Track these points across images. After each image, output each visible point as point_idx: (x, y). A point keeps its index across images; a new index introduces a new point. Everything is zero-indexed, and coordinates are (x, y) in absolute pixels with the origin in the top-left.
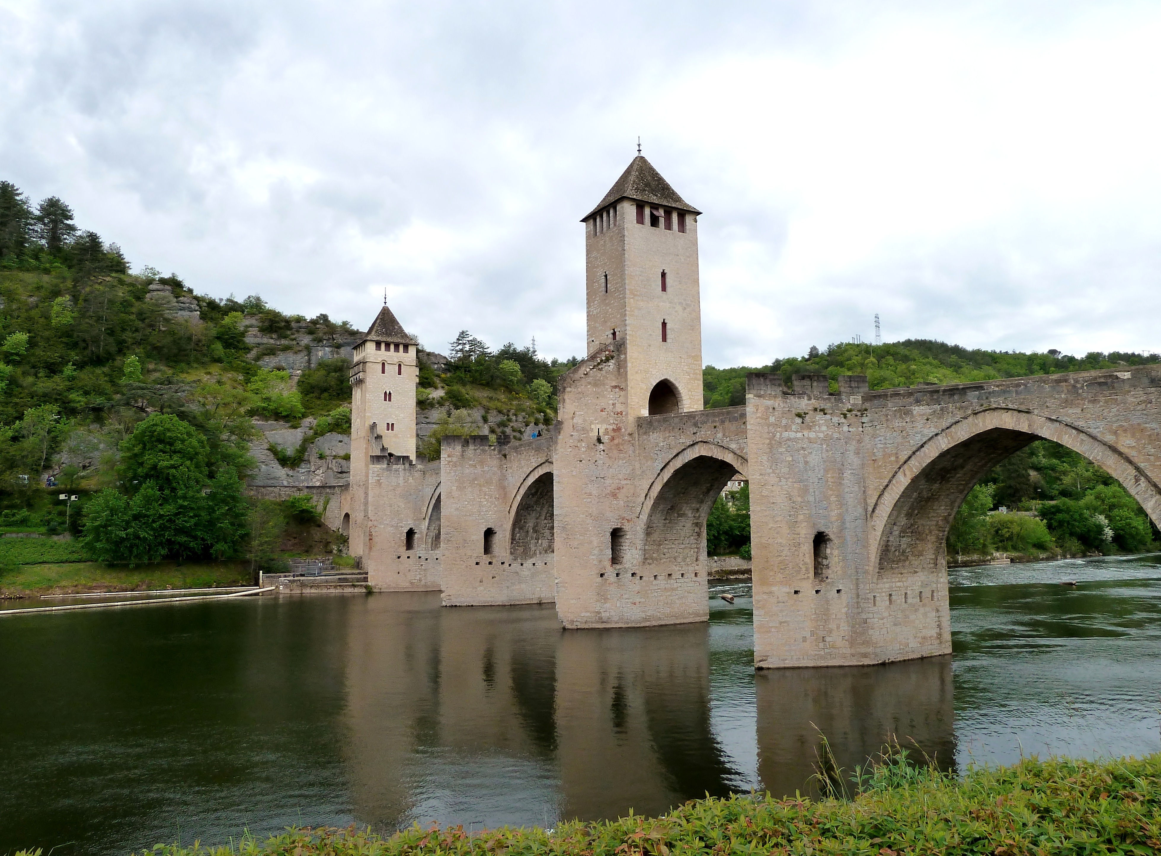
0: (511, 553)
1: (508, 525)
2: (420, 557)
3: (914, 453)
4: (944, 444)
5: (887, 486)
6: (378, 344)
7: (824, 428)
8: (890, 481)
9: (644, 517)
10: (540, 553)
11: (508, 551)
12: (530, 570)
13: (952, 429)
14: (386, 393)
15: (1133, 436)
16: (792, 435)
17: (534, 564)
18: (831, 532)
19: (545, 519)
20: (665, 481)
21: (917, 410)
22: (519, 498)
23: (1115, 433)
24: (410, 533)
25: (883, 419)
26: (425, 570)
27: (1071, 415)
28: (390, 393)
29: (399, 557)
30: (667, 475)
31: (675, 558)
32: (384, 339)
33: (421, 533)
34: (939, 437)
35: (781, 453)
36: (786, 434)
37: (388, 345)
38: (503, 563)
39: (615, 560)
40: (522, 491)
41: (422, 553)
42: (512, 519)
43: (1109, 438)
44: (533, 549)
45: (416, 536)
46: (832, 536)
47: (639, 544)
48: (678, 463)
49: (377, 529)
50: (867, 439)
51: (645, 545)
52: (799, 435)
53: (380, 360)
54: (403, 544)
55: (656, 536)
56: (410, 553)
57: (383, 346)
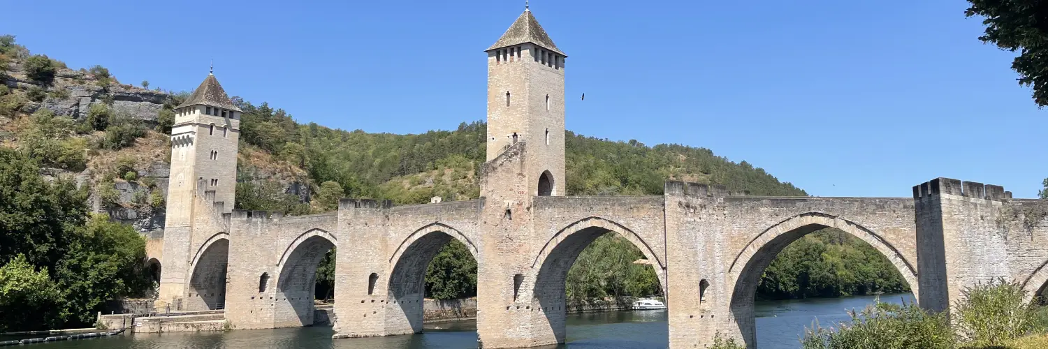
0: (389, 293)
1: (389, 271)
2: (271, 298)
3: (761, 235)
4: (781, 230)
5: (741, 253)
6: (209, 108)
7: (705, 216)
8: (743, 250)
9: (538, 266)
10: (407, 293)
11: (387, 291)
12: (400, 306)
13: (786, 222)
14: (212, 152)
15: (894, 233)
17: (403, 302)
18: (709, 280)
19: (415, 266)
20: (559, 241)
21: (762, 210)
22: (402, 250)
23: (885, 231)
24: (264, 277)
25: (739, 213)
26: (275, 309)
27: (858, 220)
28: (216, 152)
29: (253, 298)
32: (213, 104)
33: (274, 277)
34: (777, 226)
36: (685, 219)
37: (216, 110)
38: (382, 301)
39: (516, 297)
40: (406, 245)
41: (274, 295)
42: (393, 267)
43: (880, 234)
44: (403, 289)
45: (269, 279)
47: (532, 286)
48: (573, 230)
49: (234, 273)
50: (727, 223)
51: (536, 286)
53: (208, 123)
54: (257, 286)
55: (542, 281)
56: (262, 294)
57: (212, 110)
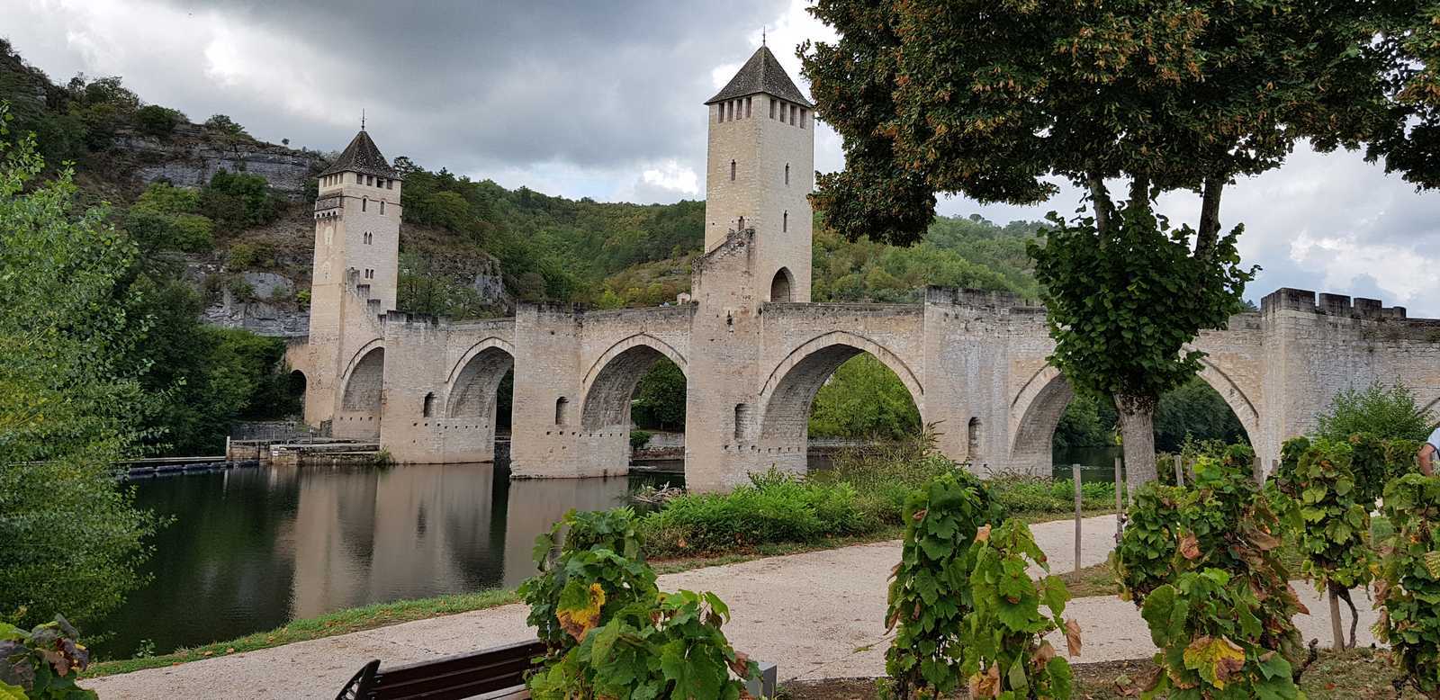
0: (583, 424)
1: (583, 395)
2: (439, 425)
6: (360, 175)
7: (981, 333)
9: (768, 395)
10: (608, 424)
11: (580, 421)
12: (597, 441)
14: (366, 234)
15: (1232, 361)
16: (958, 338)
17: (601, 435)
18: (982, 419)
19: (617, 390)
22: (599, 368)
23: (1219, 358)
24: (429, 398)
25: (1029, 330)
26: (444, 439)
28: (370, 235)
29: (415, 424)
30: (797, 358)
31: (785, 433)
32: (366, 171)
33: (442, 398)
35: (949, 352)
36: (952, 337)
37: (370, 178)
38: (573, 434)
39: (737, 434)
40: (604, 362)
41: (442, 421)
42: (587, 390)
44: (602, 419)
45: (435, 401)
46: (982, 421)
47: (760, 420)
49: (392, 392)
50: (1012, 344)
51: (765, 420)
52: (963, 338)
53: (361, 195)
54: (420, 410)
55: (773, 413)
56: (428, 420)
57: (365, 178)
